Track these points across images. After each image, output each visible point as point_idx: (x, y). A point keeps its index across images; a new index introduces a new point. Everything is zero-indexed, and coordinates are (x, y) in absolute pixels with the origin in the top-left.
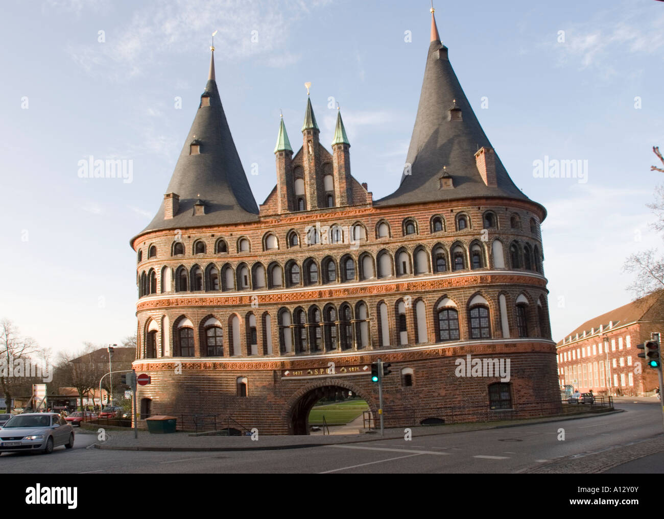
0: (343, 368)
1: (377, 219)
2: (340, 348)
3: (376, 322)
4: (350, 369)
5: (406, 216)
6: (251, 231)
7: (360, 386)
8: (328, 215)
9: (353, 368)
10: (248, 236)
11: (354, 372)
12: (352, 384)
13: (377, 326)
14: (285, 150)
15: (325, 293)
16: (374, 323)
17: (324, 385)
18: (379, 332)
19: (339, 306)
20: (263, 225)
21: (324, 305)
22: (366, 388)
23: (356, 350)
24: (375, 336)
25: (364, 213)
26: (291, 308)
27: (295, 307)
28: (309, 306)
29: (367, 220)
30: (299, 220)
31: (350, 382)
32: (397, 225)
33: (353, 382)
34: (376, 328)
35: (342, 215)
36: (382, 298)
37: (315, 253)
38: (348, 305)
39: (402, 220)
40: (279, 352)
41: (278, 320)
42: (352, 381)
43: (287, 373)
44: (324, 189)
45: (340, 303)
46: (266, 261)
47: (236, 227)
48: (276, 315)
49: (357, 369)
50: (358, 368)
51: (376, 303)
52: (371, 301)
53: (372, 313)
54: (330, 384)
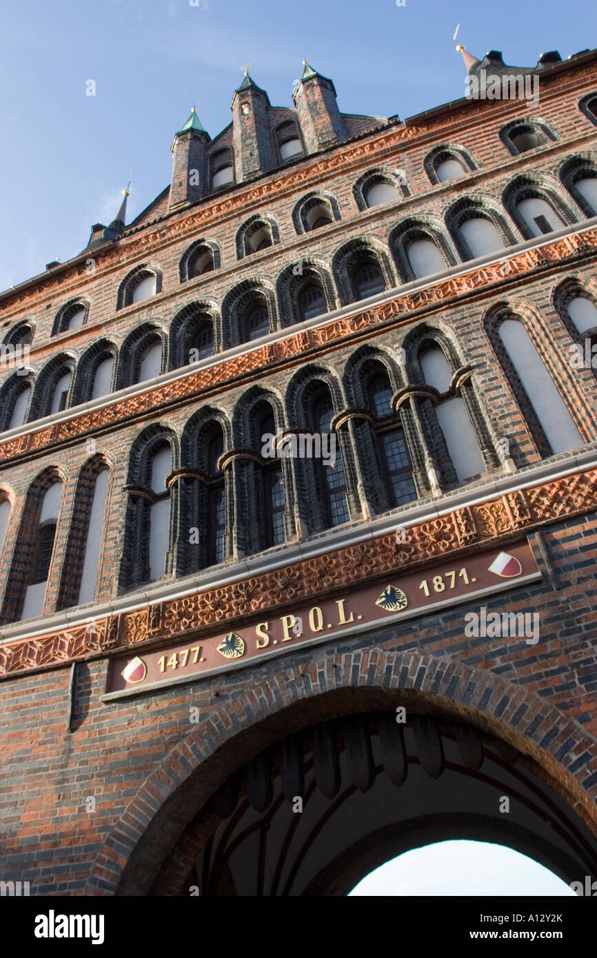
0: (389, 588)
1: (427, 150)
2: (364, 505)
3: (497, 371)
4: (424, 584)
5: (506, 123)
6: (97, 282)
7: (498, 662)
8: (290, 179)
9: (437, 581)
10: (85, 295)
11: (447, 593)
12: (447, 659)
13: (504, 384)
14: (192, 130)
15: (290, 346)
16: (491, 375)
17: (302, 693)
18: (520, 404)
19: (344, 365)
20: (125, 256)
21: (289, 378)
22: (533, 670)
23: (436, 493)
24: (508, 420)
25: (387, 146)
26: (176, 423)
27: (189, 416)
28: (238, 398)
29: (398, 160)
30: (215, 214)
31: (440, 653)
32: (486, 142)
33: (450, 649)
34: (505, 389)
35: (326, 167)
36: (498, 298)
37: (260, 269)
38: (378, 358)
39: (499, 130)
40: (116, 583)
41: (130, 468)
42: (447, 642)
43: (130, 669)
44: (281, 156)
45: (346, 357)
46: (122, 331)
47: (60, 283)
48: (127, 456)
49: (459, 579)
50: (463, 572)
51: (480, 317)
52: (458, 316)
53: (470, 350)
54: (331, 683)
